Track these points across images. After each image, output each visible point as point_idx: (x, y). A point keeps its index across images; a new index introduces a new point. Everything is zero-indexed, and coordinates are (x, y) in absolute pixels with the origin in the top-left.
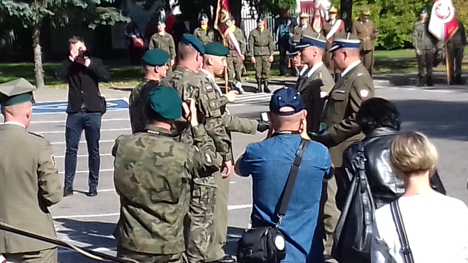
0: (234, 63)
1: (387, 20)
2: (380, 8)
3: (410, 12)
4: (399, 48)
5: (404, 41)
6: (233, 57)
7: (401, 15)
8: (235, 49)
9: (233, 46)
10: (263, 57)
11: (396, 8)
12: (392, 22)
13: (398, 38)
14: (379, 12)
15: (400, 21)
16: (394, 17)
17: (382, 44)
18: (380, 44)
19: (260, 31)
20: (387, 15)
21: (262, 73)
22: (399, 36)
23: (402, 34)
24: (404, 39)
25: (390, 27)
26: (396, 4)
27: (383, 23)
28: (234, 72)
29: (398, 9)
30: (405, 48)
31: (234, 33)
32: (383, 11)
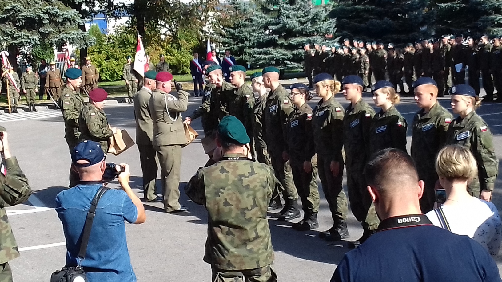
0: (13, 94)
1: (110, 63)
2: (105, 56)
3: (124, 58)
4: (118, 80)
5: (121, 75)
6: (12, 90)
7: (118, 60)
8: (14, 85)
9: (12, 83)
10: (31, 89)
11: (115, 56)
12: (113, 65)
13: (117, 74)
14: (105, 59)
15: (118, 64)
16: (113, 61)
17: (108, 78)
18: (106, 78)
19: (28, 73)
20: (110, 60)
21: (31, 99)
22: (118, 73)
23: (119, 71)
24: (121, 74)
25: (112, 68)
26: (115, 54)
27: (107, 65)
28: (13, 99)
29: (116, 56)
30: (121, 80)
31: (12, 75)
32: (108, 58)
